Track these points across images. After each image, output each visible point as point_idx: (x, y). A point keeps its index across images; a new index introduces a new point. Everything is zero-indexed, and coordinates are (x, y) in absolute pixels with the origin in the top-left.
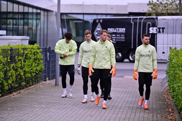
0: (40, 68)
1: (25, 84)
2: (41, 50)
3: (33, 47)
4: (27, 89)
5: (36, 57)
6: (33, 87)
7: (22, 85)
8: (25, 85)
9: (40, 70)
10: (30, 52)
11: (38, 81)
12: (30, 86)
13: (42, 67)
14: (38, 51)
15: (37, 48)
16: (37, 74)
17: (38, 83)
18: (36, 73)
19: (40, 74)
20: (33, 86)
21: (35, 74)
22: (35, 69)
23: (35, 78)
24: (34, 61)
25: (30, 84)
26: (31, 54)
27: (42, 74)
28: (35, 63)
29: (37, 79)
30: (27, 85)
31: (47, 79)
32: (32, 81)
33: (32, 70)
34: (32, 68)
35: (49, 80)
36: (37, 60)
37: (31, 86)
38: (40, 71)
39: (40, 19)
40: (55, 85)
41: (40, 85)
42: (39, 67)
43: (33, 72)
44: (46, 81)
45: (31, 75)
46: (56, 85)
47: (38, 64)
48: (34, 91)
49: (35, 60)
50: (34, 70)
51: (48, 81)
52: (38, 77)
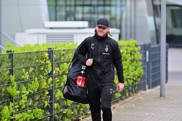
0: (139, 72)
1: (120, 95)
2: (139, 47)
3: (129, 43)
4: (123, 103)
5: (133, 57)
6: (130, 100)
7: (116, 98)
8: (120, 97)
9: (138, 75)
10: (126, 51)
11: (135, 91)
12: (126, 98)
13: (140, 71)
14: (136, 49)
15: (134, 45)
16: (135, 81)
17: (136, 93)
18: (133, 79)
19: (138, 81)
20: (130, 98)
21: (132, 81)
22: (132, 74)
23: (133, 87)
24: (131, 64)
25: (125, 95)
26: (127, 53)
27: (140, 81)
28: (132, 66)
29: (135, 88)
30: (123, 96)
31: (147, 86)
32: (129, 91)
33: (128, 75)
34: (129, 72)
35: (149, 88)
36: (135, 62)
37: (128, 98)
38: (138, 77)
39: (125, 6)
40: (159, 96)
41: (139, 96)
42: (137, 71)
43: (130, 79)
44: (145, 90)
45: (128, 83)
46: (161, 96)
47: (136, 67)
48: (133, 105)
49: (132, 61)
50: (132, 76)
51: (148, 91)
52: (135, 86)
